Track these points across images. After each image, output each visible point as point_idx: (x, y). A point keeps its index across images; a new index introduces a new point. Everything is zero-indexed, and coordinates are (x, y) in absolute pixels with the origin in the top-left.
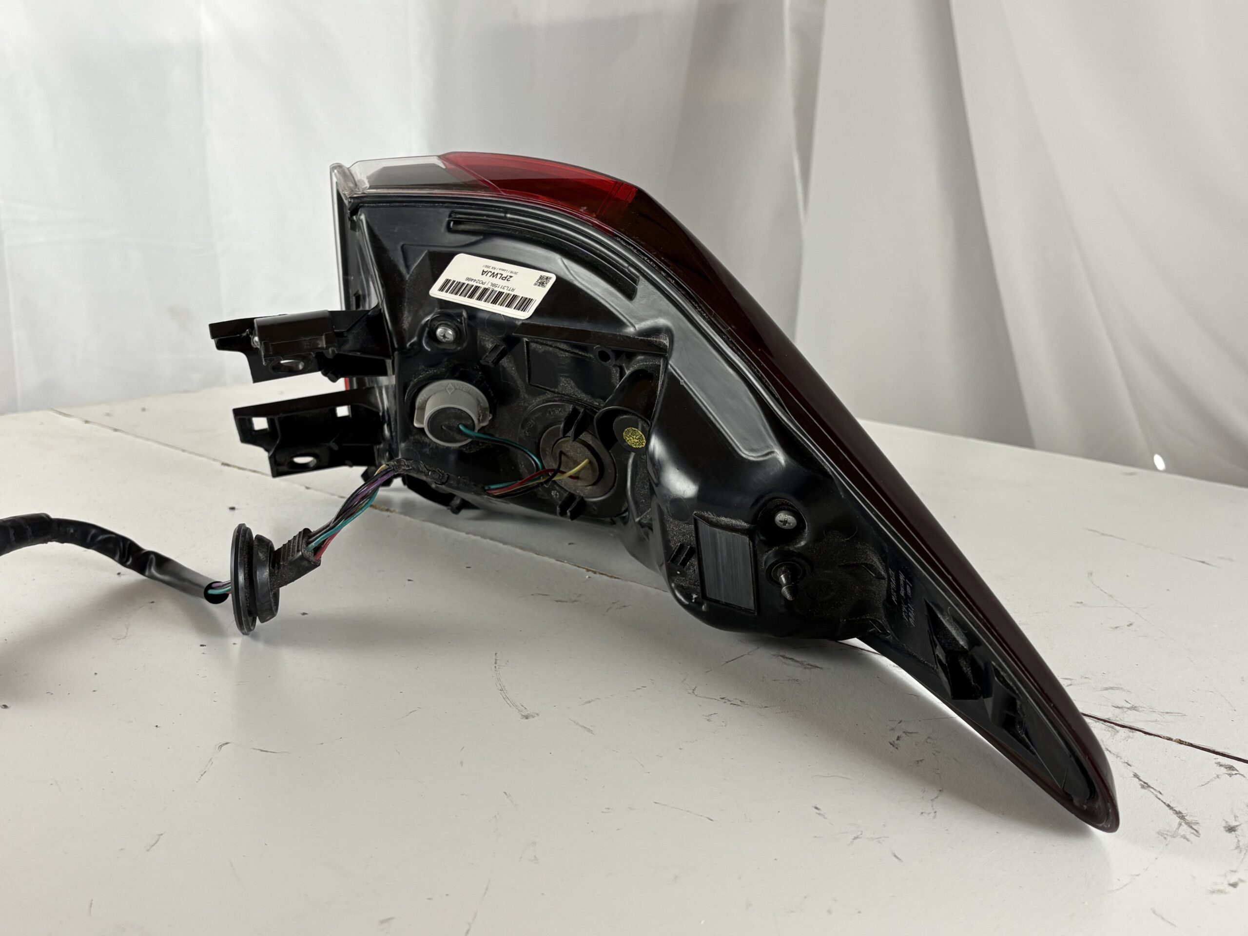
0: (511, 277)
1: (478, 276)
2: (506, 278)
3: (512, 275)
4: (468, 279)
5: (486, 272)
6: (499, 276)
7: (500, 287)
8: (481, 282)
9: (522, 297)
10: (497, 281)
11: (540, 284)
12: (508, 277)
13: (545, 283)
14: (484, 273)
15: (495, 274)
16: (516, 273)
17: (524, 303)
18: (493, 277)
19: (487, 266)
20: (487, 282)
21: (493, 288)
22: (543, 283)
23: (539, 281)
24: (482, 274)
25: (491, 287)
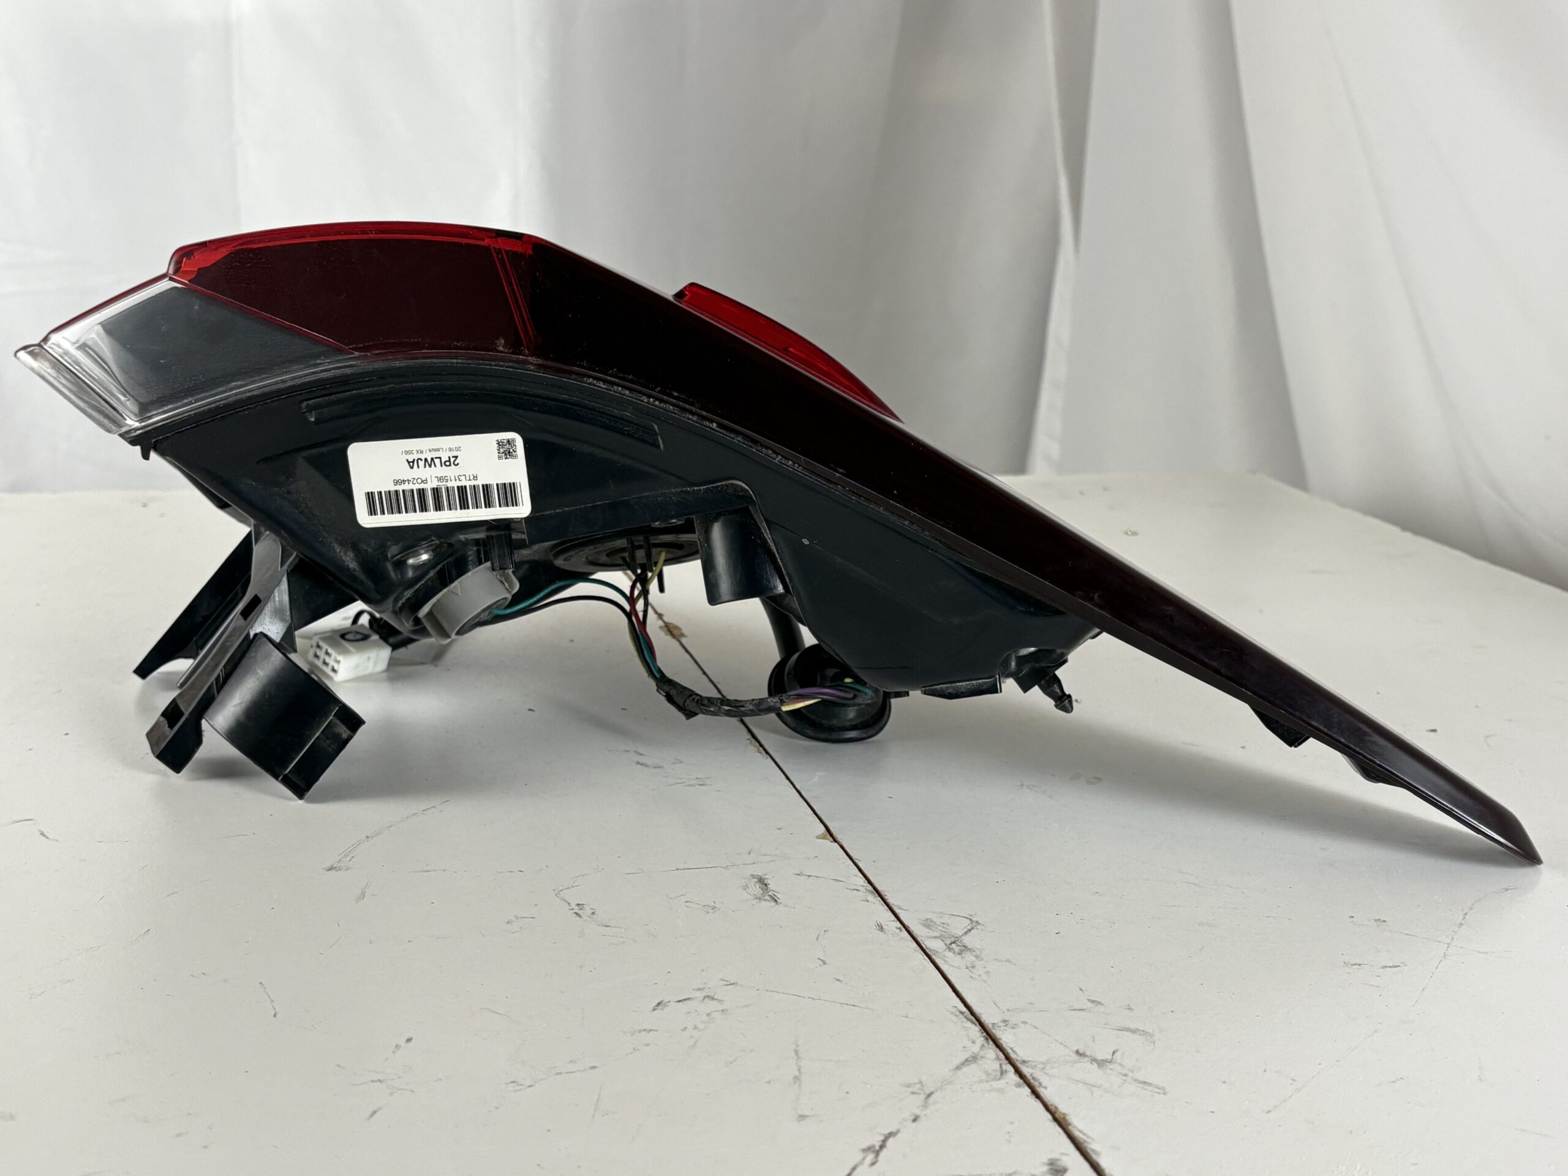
0: (456, 457)
1: (407, 473)
2: (449, 461)
3: (455, 453)
4: (396, 482)
5: (413, 462)
6: (437, 461)
7: (453, 478)
8: (419, 481)
9: (497, 485)
10: (439, 471)
11: (506, 455)
12: (452, 460)
13: (511, 450)
14: (411, 464)
15: (429, 460)
16: (458, 449)
17: (508, 494)
18: (430, 466)
19: (408, 452)
20: (430, 478)
21: (444, 483)
22: (509, 452)
23: (502, 450)
24: (412, 468)
25: (440, 483)
